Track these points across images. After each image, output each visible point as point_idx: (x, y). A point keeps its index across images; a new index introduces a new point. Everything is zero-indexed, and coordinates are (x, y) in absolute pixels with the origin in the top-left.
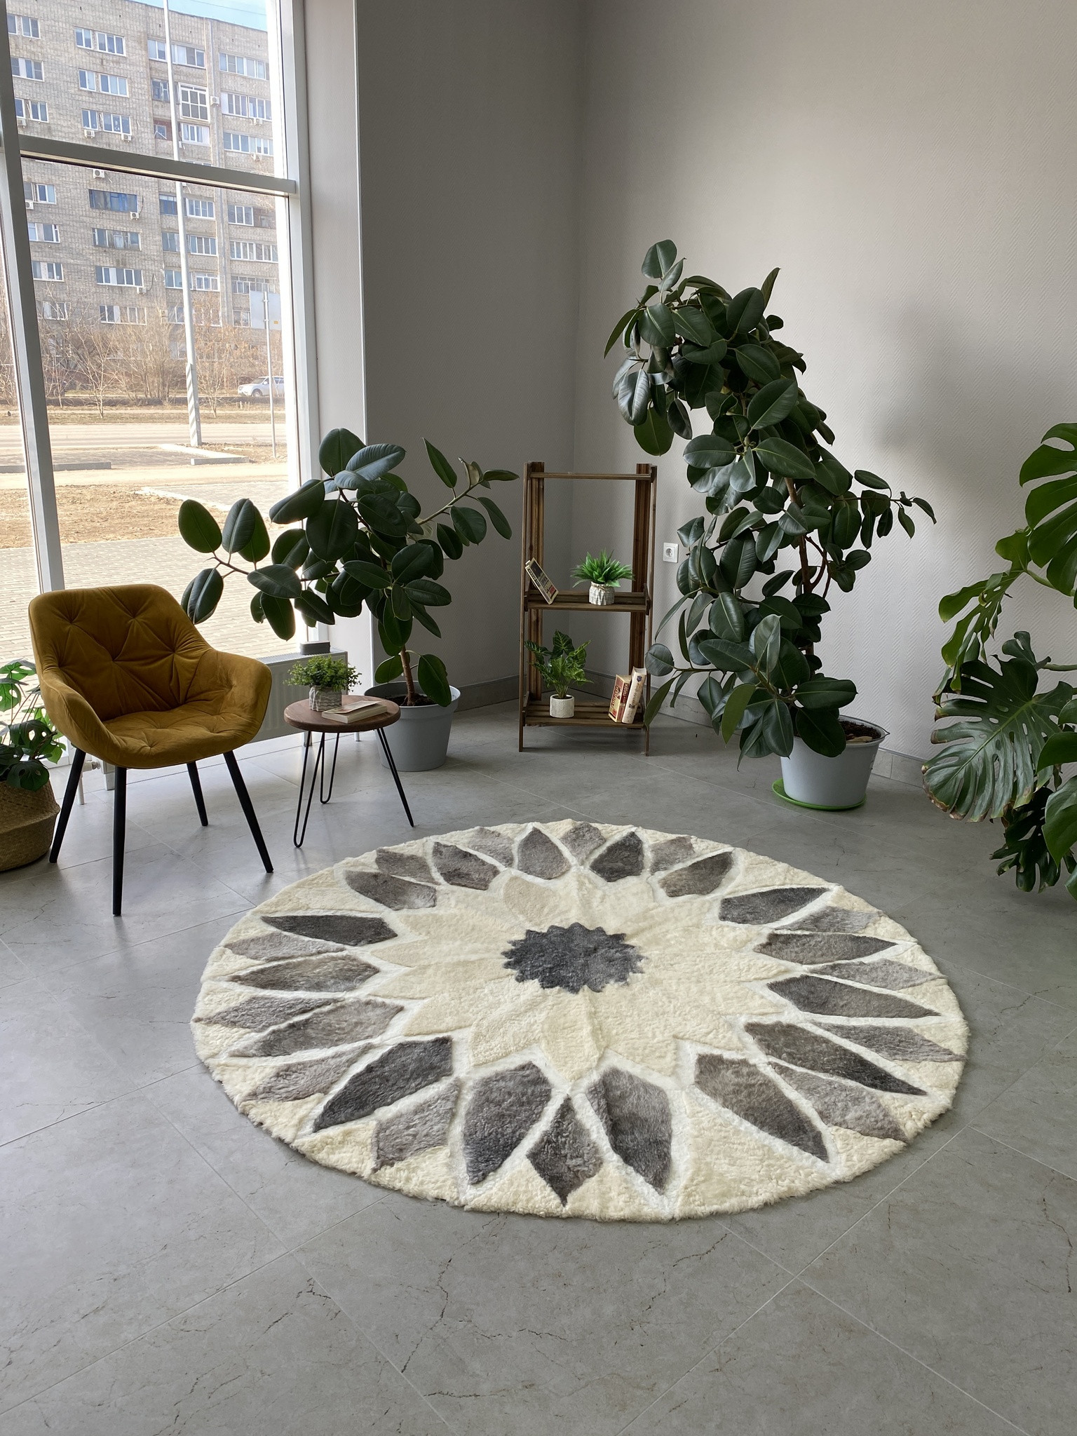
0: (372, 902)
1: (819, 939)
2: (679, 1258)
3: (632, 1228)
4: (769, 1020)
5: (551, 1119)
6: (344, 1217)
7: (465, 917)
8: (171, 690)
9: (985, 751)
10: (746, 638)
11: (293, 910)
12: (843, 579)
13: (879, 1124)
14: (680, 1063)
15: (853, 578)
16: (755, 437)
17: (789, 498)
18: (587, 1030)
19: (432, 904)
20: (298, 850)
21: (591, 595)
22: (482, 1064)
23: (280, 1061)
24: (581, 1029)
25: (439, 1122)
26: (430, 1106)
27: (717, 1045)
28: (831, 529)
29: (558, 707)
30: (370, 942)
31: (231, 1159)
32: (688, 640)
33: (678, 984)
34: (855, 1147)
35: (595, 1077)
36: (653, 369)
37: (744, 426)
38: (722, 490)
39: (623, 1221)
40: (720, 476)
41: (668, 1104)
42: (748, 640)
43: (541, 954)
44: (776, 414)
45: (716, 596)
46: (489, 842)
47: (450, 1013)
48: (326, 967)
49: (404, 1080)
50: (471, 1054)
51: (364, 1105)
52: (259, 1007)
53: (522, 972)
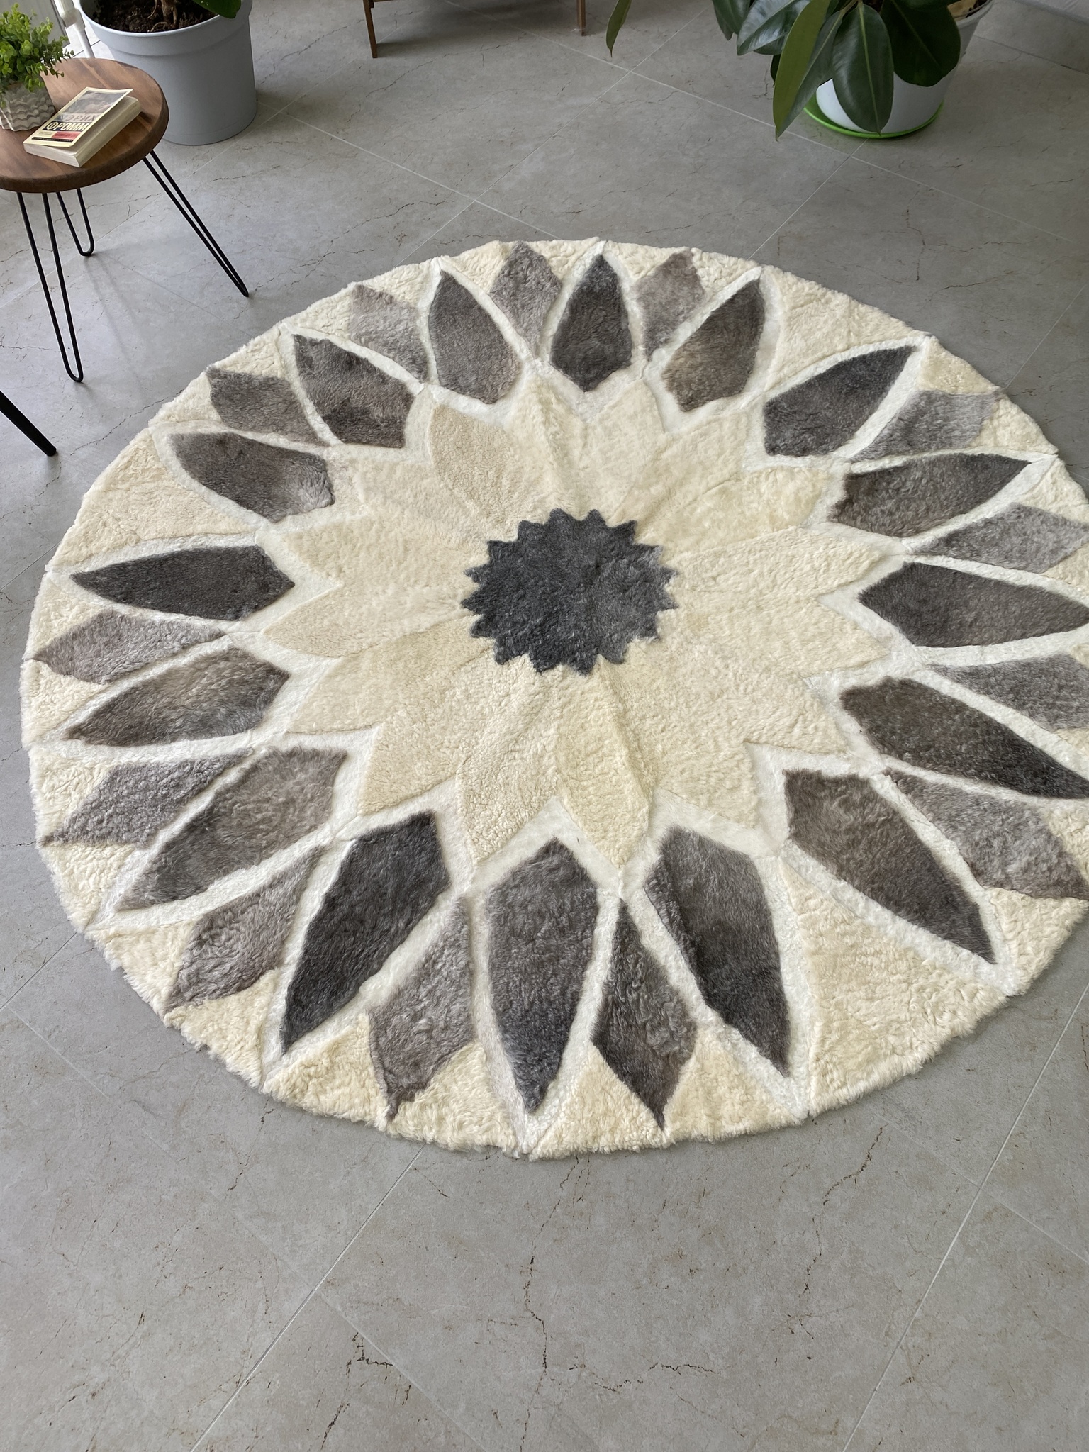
0: (233, 505)
1: (918, 474)
2: (827, 1186)
3: (757, 1144)
4: (872, 677)
5: (609, 954)
7: (387, 525)
11: (116, 548)
13: (1055, 876)
14: (762, 794)
18: (620, 758)
19: (326, 500)
20: (81, 390)
22: (488, 857)
23: (193, 909)
24: (612, 753)
25: (456, 997)
26: (435, 962)
27: (808, 749)
30: (257, 609)
33: (731, 620)
34: (1027, 925)
35: (650, 857)
41: (762, 891)
43: (521, 592)
46: (379, 320)
47: (418, 753)
48: (204, 681)
49: (385, 915)
50: (469, 841)
51: (342, 983)
52: (129, 795)
53: (501, 643)
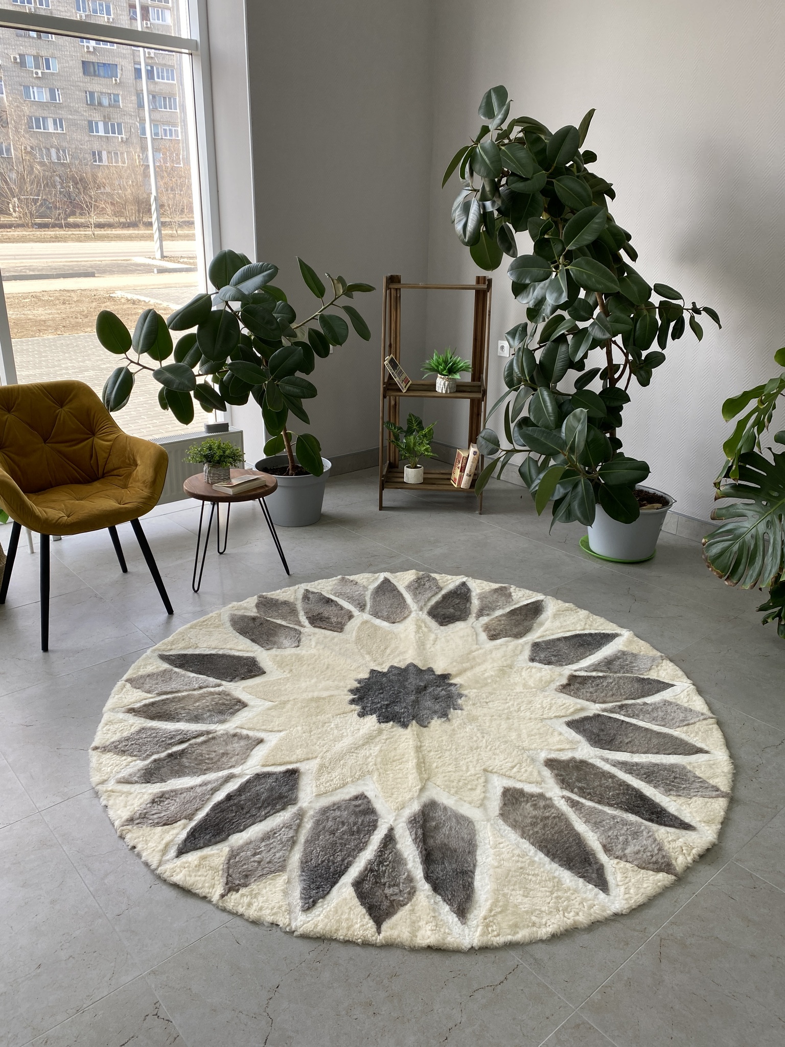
0: (248, 642)
1: (611, 681)
2: (475, 988)
3: (436, 957)
4: (565, 756)
5: (376, 848)
6: (193, 940)
7: (322, 657)
8: (92, 467)
9: (757, 529)
10: (559, 426)
11: (184, 648)
12: (641, 375)
13: (654, 859)
14: (488, 795)
15: (649, 375)
16: (569, 256)
17: (598, 307)
18: (411, 764)
19: (296, 645)
20: (196, 594)
21: (437, 385)
22: (322, 794)
23: (156, 788)
24: (407, 761)
25: (281, 850)
26: (275, 833)
27: (519, 779)
28: (633, 333)
29: (410, 475)
30: (243, 679)
31: (106, 881)
32: (512, 425)
33: (491, 721)
34: (633, 880)
35: (416, 807)
36: (483, 198)
37: (560, 247)
38: (541, 302)
39: (430, 948)
40: (538, 291)
41: (475, 835)
42: (561, 426)
43: (381, 691)
44: (587, 237)
45: (535, 390)
46: (348, 590)
47: (301, 745)
48: (204, 701)
49: (256, 808)
50: (315, 785)
51: (220, 833)
52: (145, 738)
53: (364, 708)
